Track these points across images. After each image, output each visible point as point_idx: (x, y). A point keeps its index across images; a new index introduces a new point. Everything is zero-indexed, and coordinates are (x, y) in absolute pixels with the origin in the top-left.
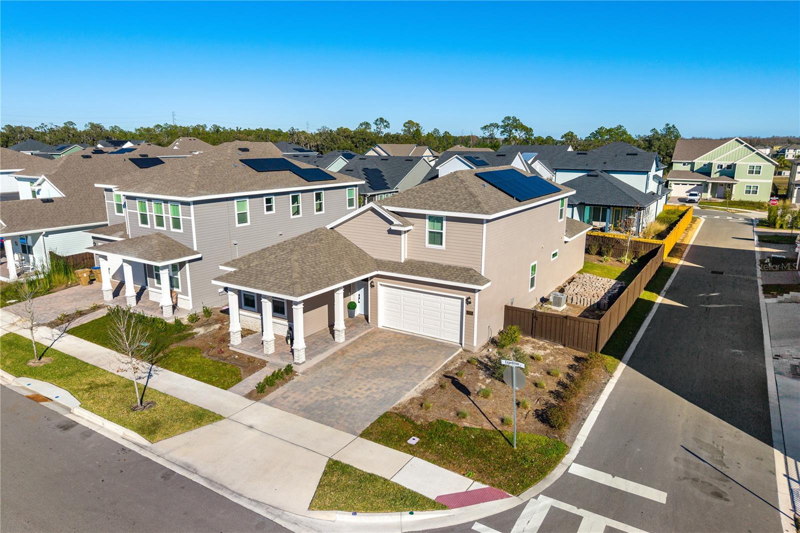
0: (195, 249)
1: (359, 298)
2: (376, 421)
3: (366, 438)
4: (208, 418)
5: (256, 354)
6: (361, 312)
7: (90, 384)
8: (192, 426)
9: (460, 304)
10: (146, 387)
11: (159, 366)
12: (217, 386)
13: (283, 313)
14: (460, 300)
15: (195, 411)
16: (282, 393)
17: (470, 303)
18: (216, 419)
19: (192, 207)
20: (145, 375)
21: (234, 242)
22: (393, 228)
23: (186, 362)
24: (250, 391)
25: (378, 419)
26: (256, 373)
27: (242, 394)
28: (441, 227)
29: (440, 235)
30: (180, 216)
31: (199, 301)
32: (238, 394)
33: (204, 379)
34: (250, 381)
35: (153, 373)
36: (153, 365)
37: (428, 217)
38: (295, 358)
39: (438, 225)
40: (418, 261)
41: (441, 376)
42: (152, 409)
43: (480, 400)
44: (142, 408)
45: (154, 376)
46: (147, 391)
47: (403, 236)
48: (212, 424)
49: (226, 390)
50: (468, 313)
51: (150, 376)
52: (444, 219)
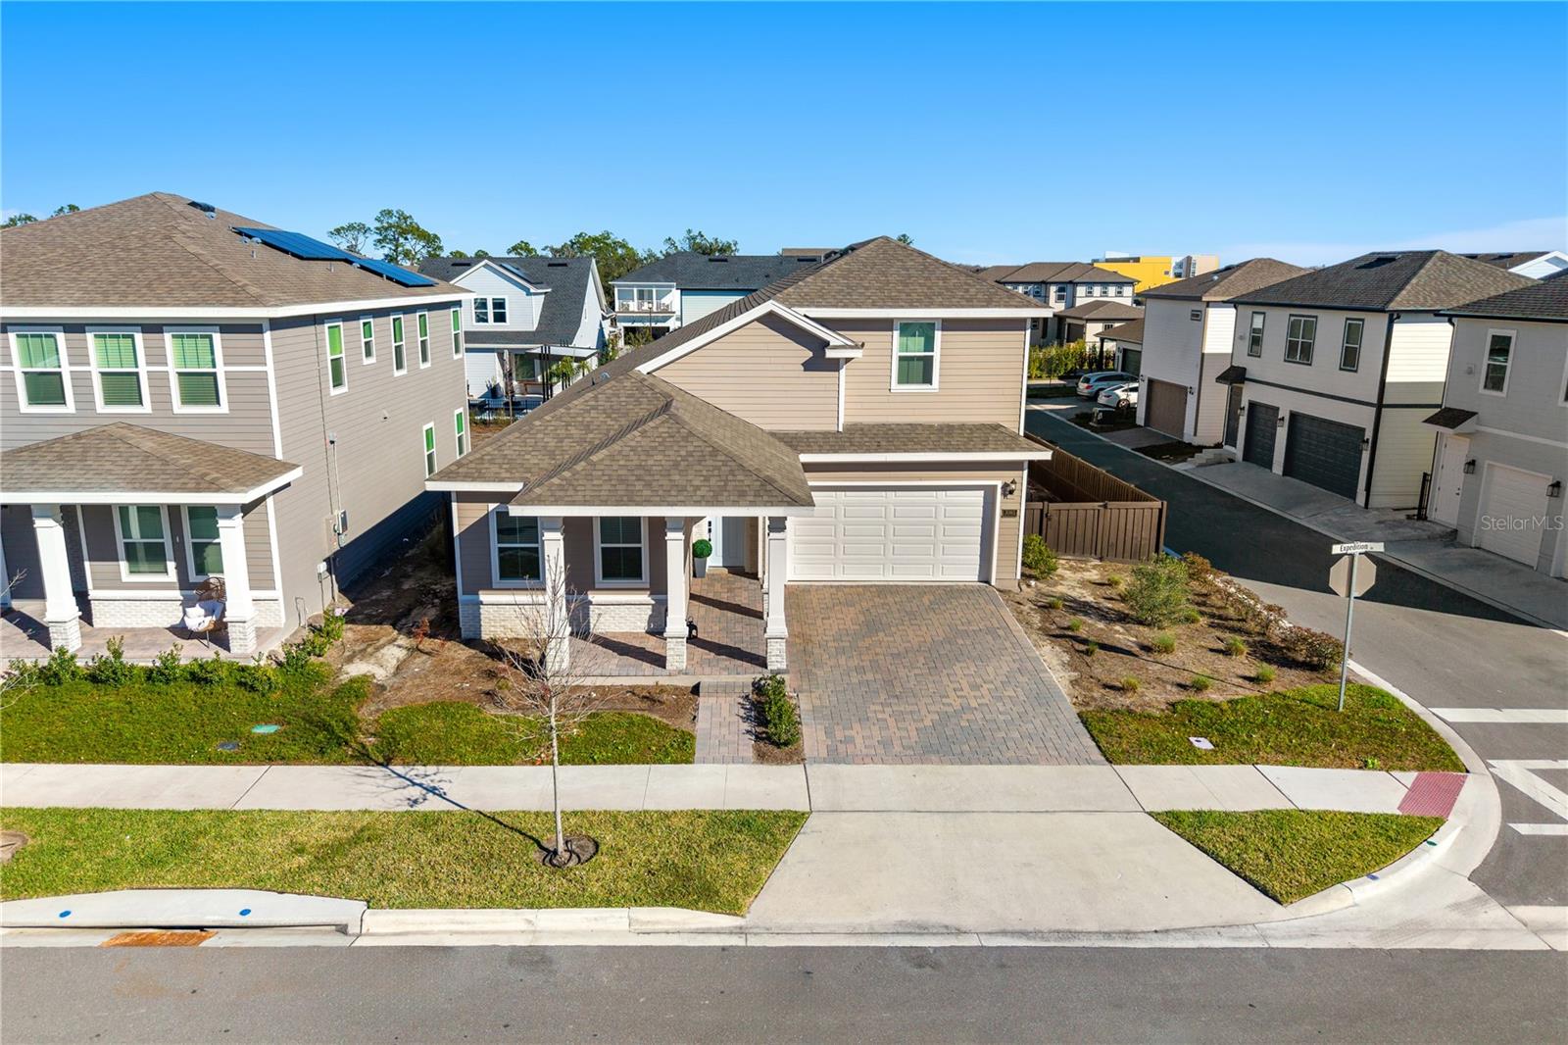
0: (280, 455)
1: (710, 531)
2: (1095, 732)
3: (1131, 763)
4: (772, 824)
5: (644, 677)
6: (715, 561)
7: (300, 851)
8: (773, 851)
9: (982, 499)
10: (481, 813)
11: (414, 765)
12: (660, 762)
13: (638, 575)
14: (982, 492)
15: (720, 820)
16: (822, 736)
17: (1011, 492)
18: (795, 821)
19: (267, 335)
20: (415, 792)
21: (331, 436)
22: (830, 354)
23: (480, 736)
24: (751, 749)
25: (1087, 728)
26: (701, 715)
27: (743, 761)
28: (929, 345)
29: (928, 362)
30: (217, 365)
31: (293, 601)
32: (733, 762)
33: (595, 757)
34: (715, 732)
35: (426, 782)
36: (390, 767)
37: (897, 325)
38: (773, 659)
39: (923, 339)
40: (874, 426)
41: (1046, 638)
42: (603, 848)
43: (1164, 658)
44: (570, 857)
45: (445, 787)
46: (506, 820)
47: (843, 372)
48: (804, 833)
49: (691, 763)
50: (1006, 513)
51: (433, 790)
52: (938, 325)
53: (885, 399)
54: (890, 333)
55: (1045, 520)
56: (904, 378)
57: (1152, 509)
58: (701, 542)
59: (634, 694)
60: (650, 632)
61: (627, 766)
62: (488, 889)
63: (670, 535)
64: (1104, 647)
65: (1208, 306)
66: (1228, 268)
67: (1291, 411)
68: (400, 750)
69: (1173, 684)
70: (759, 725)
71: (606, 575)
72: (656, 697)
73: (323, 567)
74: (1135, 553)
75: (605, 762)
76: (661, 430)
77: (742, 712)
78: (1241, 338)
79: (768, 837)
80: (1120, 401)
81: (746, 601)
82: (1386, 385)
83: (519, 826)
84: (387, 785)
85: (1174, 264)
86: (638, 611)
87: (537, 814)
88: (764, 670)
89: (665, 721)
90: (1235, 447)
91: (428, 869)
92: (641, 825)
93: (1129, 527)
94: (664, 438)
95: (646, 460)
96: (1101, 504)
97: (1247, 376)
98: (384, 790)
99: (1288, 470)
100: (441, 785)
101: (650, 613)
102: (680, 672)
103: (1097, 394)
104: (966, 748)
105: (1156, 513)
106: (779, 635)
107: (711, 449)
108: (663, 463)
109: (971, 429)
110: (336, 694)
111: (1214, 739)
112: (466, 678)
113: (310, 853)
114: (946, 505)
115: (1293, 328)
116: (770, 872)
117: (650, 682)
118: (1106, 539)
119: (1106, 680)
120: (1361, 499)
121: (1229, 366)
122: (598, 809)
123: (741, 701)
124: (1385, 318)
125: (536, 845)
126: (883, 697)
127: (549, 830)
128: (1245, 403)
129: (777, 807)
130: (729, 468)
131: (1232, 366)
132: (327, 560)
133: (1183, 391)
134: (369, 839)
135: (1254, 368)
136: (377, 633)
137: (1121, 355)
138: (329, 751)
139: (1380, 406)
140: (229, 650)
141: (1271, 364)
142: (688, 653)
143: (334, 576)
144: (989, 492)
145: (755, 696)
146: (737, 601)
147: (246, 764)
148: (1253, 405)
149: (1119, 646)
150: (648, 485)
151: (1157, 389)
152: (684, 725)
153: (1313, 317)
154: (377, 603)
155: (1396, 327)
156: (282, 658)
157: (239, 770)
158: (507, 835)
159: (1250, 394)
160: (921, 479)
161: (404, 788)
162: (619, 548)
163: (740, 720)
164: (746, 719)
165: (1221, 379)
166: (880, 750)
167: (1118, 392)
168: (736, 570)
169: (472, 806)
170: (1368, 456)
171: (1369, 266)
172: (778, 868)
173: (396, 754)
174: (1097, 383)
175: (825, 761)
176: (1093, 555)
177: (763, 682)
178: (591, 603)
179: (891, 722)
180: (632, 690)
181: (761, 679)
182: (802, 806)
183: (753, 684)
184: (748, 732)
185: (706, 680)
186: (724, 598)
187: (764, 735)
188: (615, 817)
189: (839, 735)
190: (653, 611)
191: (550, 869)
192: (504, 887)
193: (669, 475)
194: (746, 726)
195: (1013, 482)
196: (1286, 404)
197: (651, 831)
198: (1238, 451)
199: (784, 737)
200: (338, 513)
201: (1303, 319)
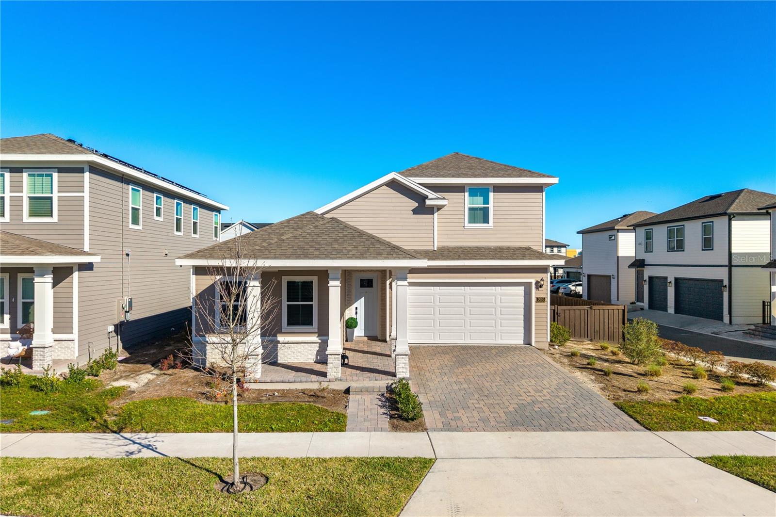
0: (87, 248)
1: (356, 313)
2: (631, 413)
3: (665, 430)
4: (407, 466)
5: (312, 384)
6: (359, 332)
7: (21, 484)
8: (409, 483)
9: (523, 292)
10: (179, 458)
11: (139, 432)
12: (321, 430)
13: (310, 323)
14: (523, 288)
15: (365, 462)
16: (437, 416)
17: (541, 286)
18: (425, 464)
19: (87, 175)
20: (134, 448)
21: (127, 251)
22: (428, 202)
23: (192, 415)
24: (388, 424)
25: (623, 411)
26: (350, 404)
27: (382, 430)
28: (486, 201)
29: (486, 211)
30: (53, 193)
31: (85, 343)
32: (374, 431)
33: (273, 427)
34: (361, 414)
35: (143, 442)
36: (121, 434)
37: (467, 188)
38: (401, 370)
39: (482, 198)
40: (455, 248)
41: (576, 369)
42: (272, 480)
43: (655, 378)
44: (244, 487)
45: (158, 445)
46: (198, 463)
47: (436, 214)
48: (433, 472)
49: (343, 431)
50: (539, 300)
51: (148, 447)
52: (491, 188)
53: (461, 232)
54: (463, 194)
55: (556, 316)
56: (472, 220)
57: (619, 310)
58: (351, 318)
59: (304, 394)
60: (317, 362)
61: (296, 433)
62: (169, 508)
63: (331, 283)
64: (615, 373)
65: (618, 232)
66: (625, 216)
67: (675, 277)
68: (132, 423)
69: (669, 390)
70: (392, 410)
71: (290, 323)
72: (319, 394)
73: (111, 328)
74: (611, 336)
75: (280, 430)
76: (326, 225)
77: (380, 403)
78: (640, 244)
79: (405, 474)
80: (571, 291)
81: (380, 350)
82: (732, 254)
83: (207, 467)
84: (114, 444)
85: (578, 253)
86: (309, 348)
87: (223, 460)
88: (394, 378)
89: (325, 408)
90: (643, 302)
91: (123, 496)
92: (303, 466)
93: (606, 320)
94: (329, 230)
95: (317, 239)
96: (589, 306)
97: (645, 263)
98: (111, 446)
99: (678, 310)
100: (155, 444)
101: (318, 349)
102: (337, 379)
103: (559, 288)
104: (542, 422)
105: (621, 312)
106: (404, 353)
107: (359, 233)
108: (328, 239)
109: (513, 250)
110: (100, 395)
111: (716, 417)
112: (191, 386)
113: (30, 485)
114: (502, 295)
115: (670, 233)
116: (408, 498)
117: (315, 386)
118: (593, 328)
119: (623, 387)
120: (726, 319)
121: (634, 260)
122: (271, 456)
123: (379, 397)
124: (726, 218)
125: (218, 479)
126: (477, 396)
127: (230, 470)
128: (646, 278)
129: (411, 455)
130: (370, 242)
131: (636, 260)
132: (116, 326)
133: (608, 278)
134: (83, 476)
135: (649, 258)
136: (141, 368)
137: (566, 275)
138: (78, 423)
139: (730, 266)
140: (31, 368)
141: (660, 254)
142: (341, 371)
143: (119, 337)
144: (527, 286)
145: (388, 395)
146: (374, 350)
147: (14, 433)
148: (651, 278)
149: (623, 373)
150: (318, 249)
151: (593, 280)
152: (340, 410)
153: (682, 225)
154: (146, 355)
155: (734, 223)
156: (68, 375)
157: (7, 436)
158: (196, 471)
159: (648, 272)
160: (485, 278)
161: (126, 445)
162: (299, 305)
163: (379, 407)
164: (383, 407)
165: (631, 266)
166: (481, 424)
167: (570, 286)
168: (372, 338)
169: (172, 454)
170: (727, 294)
171: (707, 201)
172: (414, 496)
173: (128, 425)
174: (557, 284)
175: (442, 430)
176: (586, 338)
177: (393, 386)
178: (279, 342)
179: (485, 408)
180: (303, 392)
181: (392, 384)
182: (429, 455)
183: (387, 387)
184: (384, 414)
185: (353, 385)
186: (366, 349)
187: (396, 416)
188: (284, 461)
189: (450, 415)
190: (320, 347)
191: (226, 494)
192: (183, 507)
193: (332, 245)
194: (383, 410)
195: (542, 280)
196: (671, 274)
197: (311, 470)
198: (645, 304)
199: (411, 415)
200: (126, 299)
201: (676, 228)
